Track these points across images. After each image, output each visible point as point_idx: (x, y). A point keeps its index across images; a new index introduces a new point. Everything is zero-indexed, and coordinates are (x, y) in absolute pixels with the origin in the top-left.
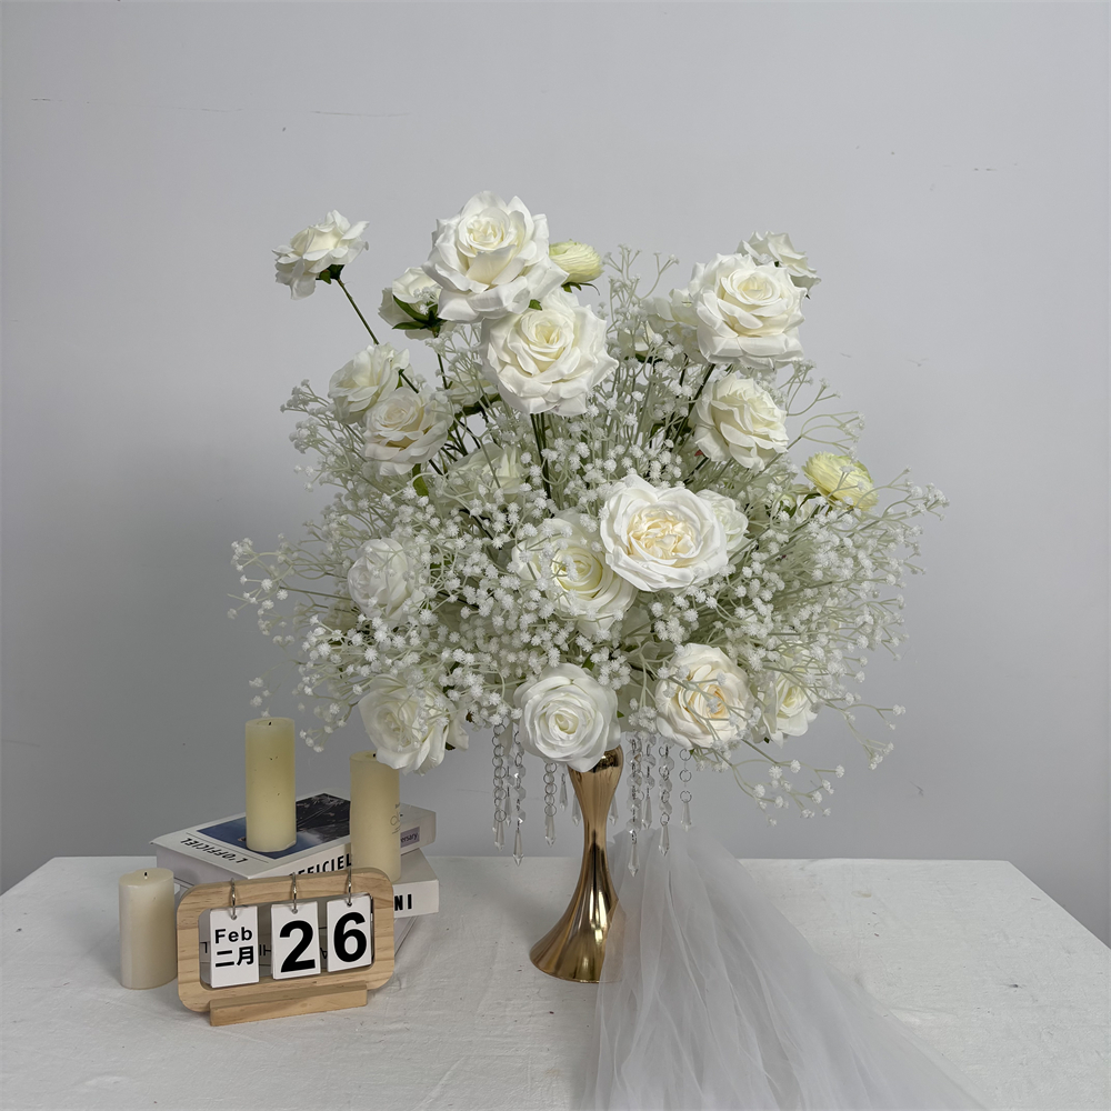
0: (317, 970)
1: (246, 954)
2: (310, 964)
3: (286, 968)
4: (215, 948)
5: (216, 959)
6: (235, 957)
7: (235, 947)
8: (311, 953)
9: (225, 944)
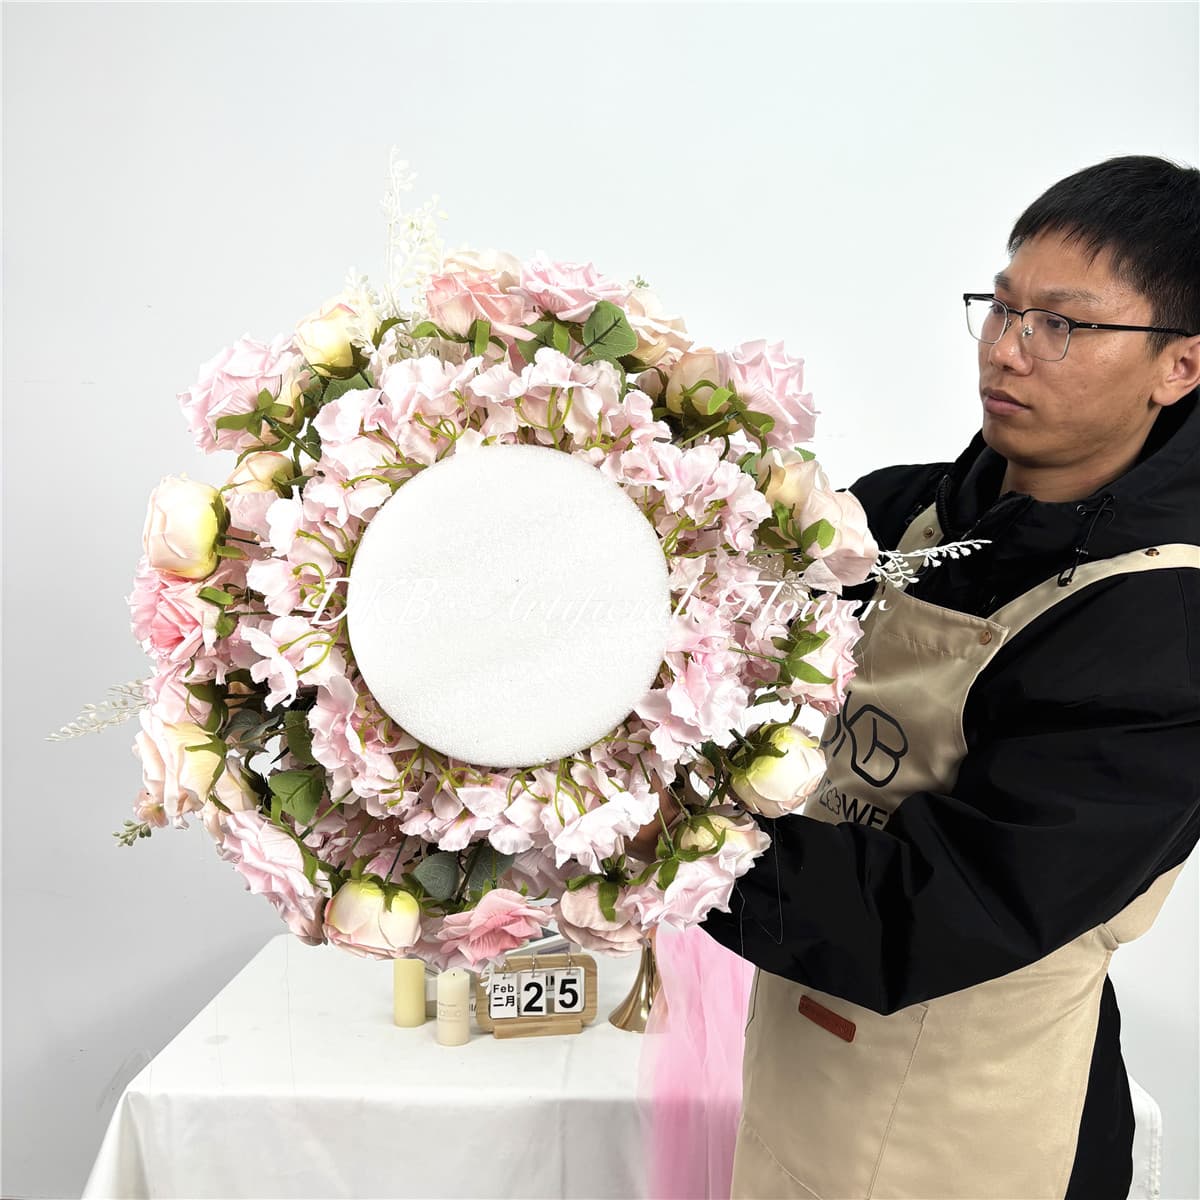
0: (544, 1013)
1: (510, 1000)
2: (540, 1009)
3: (526, 1010)
4: (494, 996)
5: (494, 1002)
6: (504, 1001)
7: (504, 996)
8: (541, 1002)
9: (498, 993)
